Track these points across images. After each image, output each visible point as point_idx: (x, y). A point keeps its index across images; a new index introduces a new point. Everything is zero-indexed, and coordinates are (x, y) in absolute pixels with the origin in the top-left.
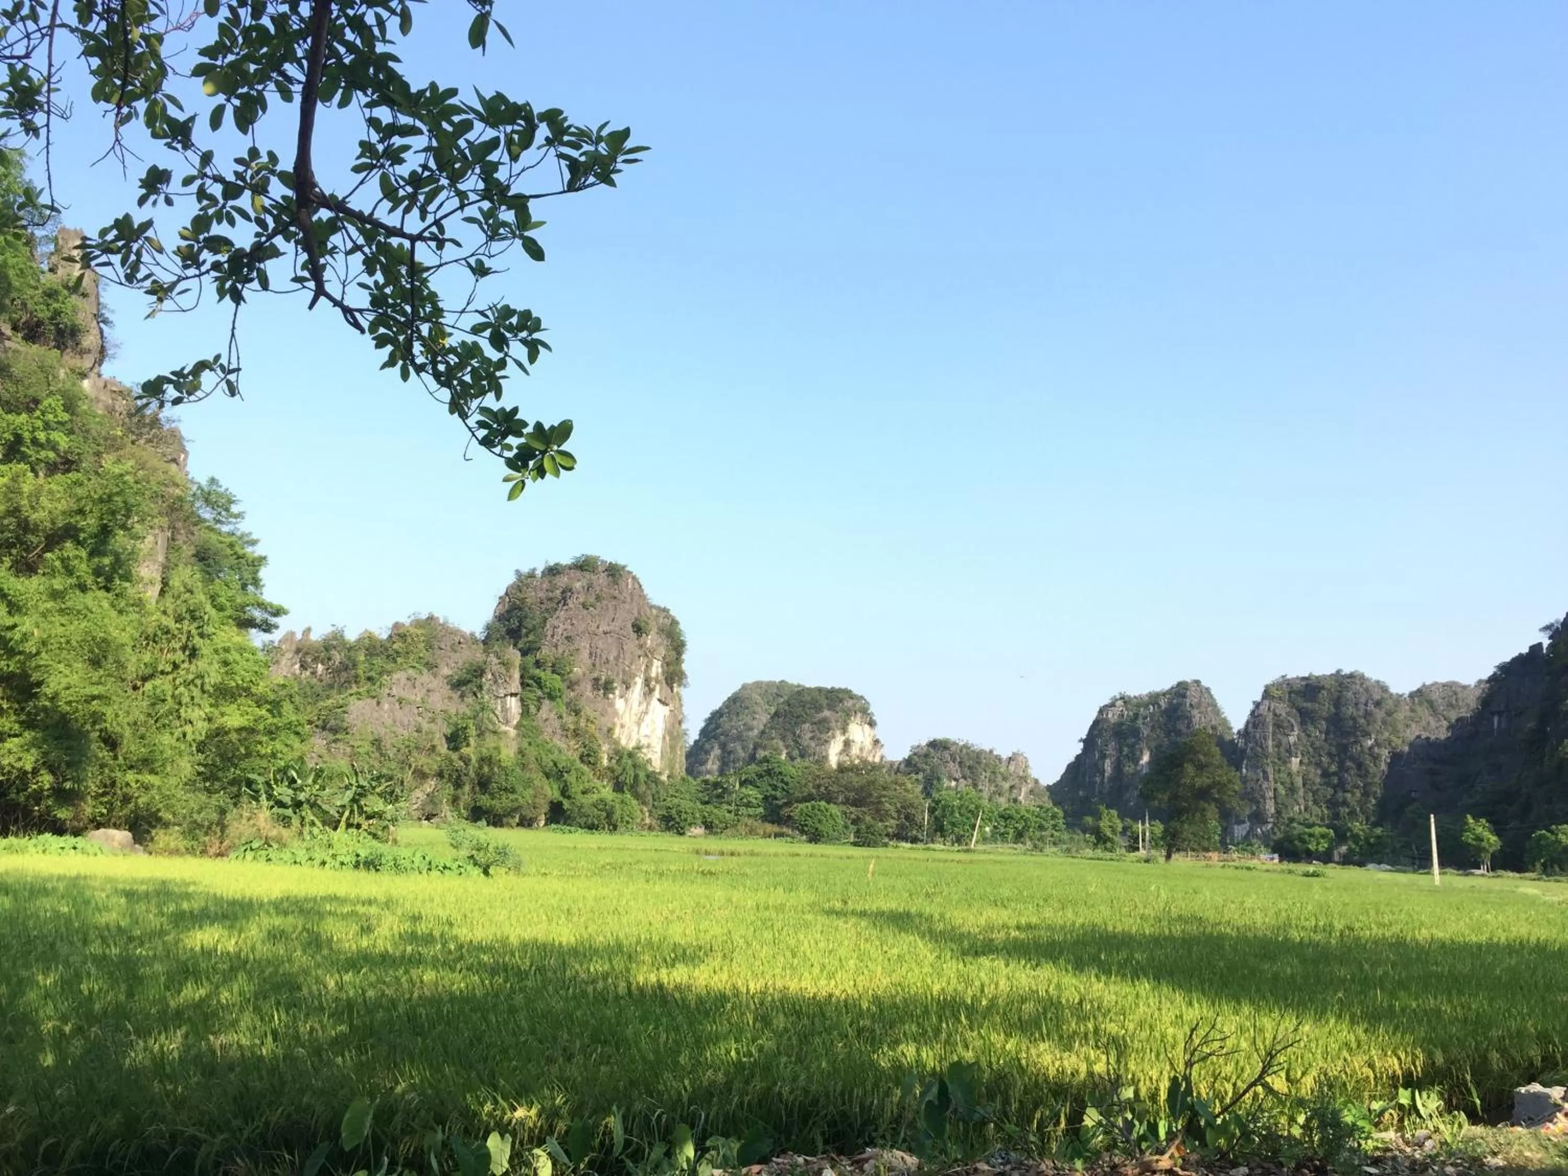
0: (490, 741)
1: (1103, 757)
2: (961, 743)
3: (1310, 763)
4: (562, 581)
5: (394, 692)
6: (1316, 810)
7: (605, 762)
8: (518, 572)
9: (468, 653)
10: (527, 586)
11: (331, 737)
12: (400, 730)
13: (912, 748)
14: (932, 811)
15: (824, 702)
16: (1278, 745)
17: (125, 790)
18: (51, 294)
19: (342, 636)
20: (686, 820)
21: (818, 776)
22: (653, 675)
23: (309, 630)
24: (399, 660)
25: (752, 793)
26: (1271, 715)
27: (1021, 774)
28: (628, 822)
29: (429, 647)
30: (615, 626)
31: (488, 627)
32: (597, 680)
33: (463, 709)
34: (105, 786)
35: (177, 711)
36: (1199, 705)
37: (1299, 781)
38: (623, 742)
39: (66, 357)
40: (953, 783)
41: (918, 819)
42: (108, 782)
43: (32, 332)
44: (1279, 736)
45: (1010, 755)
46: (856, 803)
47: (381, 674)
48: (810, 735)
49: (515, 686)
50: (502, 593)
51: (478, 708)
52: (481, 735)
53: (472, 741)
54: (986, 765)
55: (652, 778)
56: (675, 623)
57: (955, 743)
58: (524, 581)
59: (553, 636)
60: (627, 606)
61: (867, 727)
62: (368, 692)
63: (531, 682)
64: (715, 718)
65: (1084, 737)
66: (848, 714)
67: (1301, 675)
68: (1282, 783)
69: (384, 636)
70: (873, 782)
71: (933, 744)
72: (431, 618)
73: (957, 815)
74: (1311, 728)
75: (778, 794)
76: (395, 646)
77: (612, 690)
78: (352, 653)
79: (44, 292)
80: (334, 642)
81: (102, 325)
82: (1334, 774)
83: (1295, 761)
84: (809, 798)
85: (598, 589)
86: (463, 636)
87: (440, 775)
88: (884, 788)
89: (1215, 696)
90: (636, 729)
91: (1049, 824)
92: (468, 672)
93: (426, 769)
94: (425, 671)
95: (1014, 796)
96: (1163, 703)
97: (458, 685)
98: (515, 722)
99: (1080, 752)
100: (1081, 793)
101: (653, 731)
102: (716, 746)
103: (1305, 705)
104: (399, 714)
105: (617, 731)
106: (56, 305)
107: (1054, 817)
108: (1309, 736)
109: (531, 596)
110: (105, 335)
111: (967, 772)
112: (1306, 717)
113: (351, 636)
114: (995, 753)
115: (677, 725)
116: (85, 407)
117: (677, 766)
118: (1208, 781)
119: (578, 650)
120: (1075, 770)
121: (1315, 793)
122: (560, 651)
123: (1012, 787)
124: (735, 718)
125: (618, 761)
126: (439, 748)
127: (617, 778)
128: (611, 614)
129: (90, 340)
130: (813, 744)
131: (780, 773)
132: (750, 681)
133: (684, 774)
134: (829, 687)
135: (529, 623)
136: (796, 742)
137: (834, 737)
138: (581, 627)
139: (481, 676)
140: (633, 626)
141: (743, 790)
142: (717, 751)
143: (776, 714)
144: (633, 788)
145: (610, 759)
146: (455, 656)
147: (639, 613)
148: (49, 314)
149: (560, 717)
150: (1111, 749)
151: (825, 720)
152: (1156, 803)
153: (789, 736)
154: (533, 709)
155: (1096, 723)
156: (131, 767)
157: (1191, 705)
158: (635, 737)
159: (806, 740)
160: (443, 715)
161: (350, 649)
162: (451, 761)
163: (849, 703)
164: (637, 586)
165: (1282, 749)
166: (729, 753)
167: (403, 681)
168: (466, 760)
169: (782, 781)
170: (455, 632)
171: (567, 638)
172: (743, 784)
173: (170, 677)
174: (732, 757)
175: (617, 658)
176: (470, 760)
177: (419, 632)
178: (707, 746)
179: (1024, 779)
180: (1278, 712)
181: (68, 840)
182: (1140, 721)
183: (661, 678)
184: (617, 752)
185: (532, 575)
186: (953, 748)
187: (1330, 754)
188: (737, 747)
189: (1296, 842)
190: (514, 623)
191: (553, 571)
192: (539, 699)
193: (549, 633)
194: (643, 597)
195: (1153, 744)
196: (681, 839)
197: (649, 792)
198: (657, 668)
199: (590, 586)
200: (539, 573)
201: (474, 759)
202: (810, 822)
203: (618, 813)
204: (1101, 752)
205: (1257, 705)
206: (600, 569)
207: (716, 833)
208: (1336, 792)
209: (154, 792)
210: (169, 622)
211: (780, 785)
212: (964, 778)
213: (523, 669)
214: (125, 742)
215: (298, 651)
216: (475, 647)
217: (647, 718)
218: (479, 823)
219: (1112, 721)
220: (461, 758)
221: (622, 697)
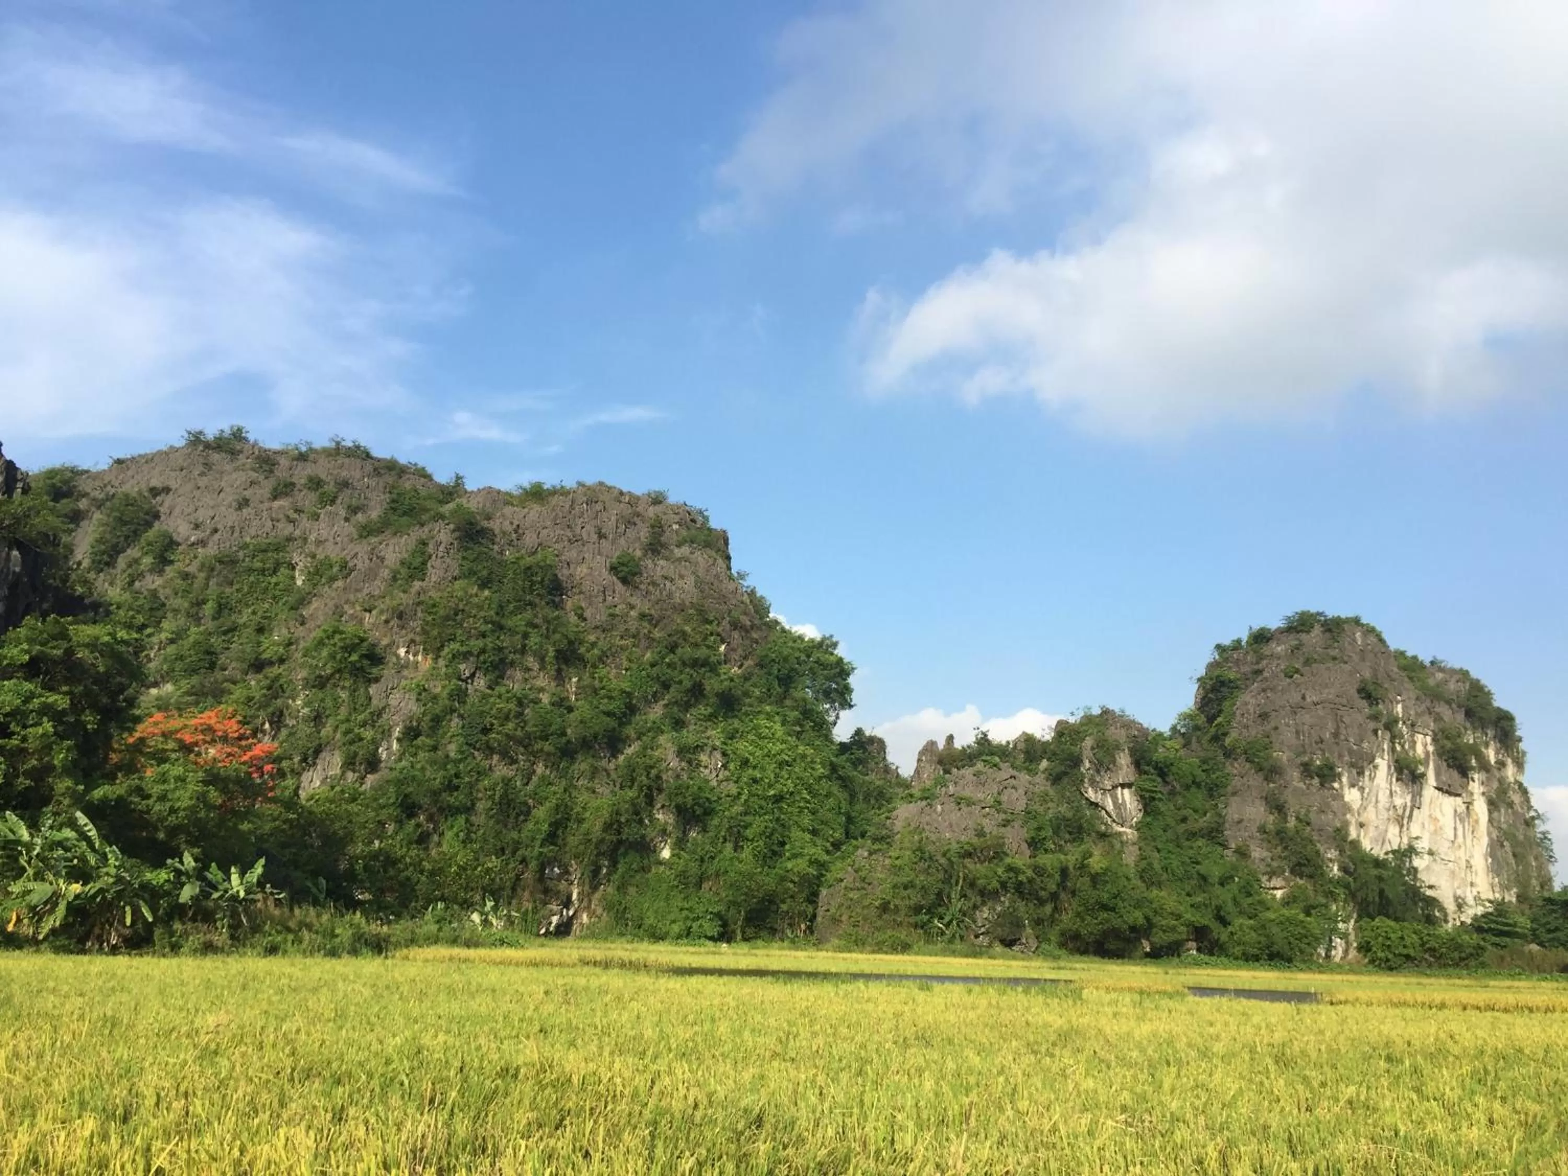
4: (1268, 648)
7: (1335, 873)
8: (1219, 646)
10: (1227, 661)
11: (872, 847)
12: (959, 836)
22: (1416, 755)
23: (950, 738)
30: (1330, 694)
32: (1308, 765)
38: (1366, 845)
49: (1127, 776)
58: (1226, 655)
59: (1243, 715)
60: (1352, 666)
63: (1148, 768)
77: (1337, 777)
85: (1309, 650)
90: (1393, 830)
98: (1134, 821)
101: (1435, 832)
104: (955, 816)
105: (1353, 832)
109: (1233, 673)
119: (1277, 729)
122: (1253, 732)
128: (1324, 678)
138: (1279, 700)
140: (1359, 691)
145: (1344, 869)
147: (1375, 675)
158: (1393, 840)
161: (996, 753)
171: (1257, 715)
175: (1336, 735)
183: (1434, 758)
184: (1356, 860)
185: (1235, 647)
191: (1260, 638)
198: (1424, 746)
199: (1298, 648)
200: (1243, 642)
215: (939, 761)
217: (1417, 814)
221: (1353, 785)
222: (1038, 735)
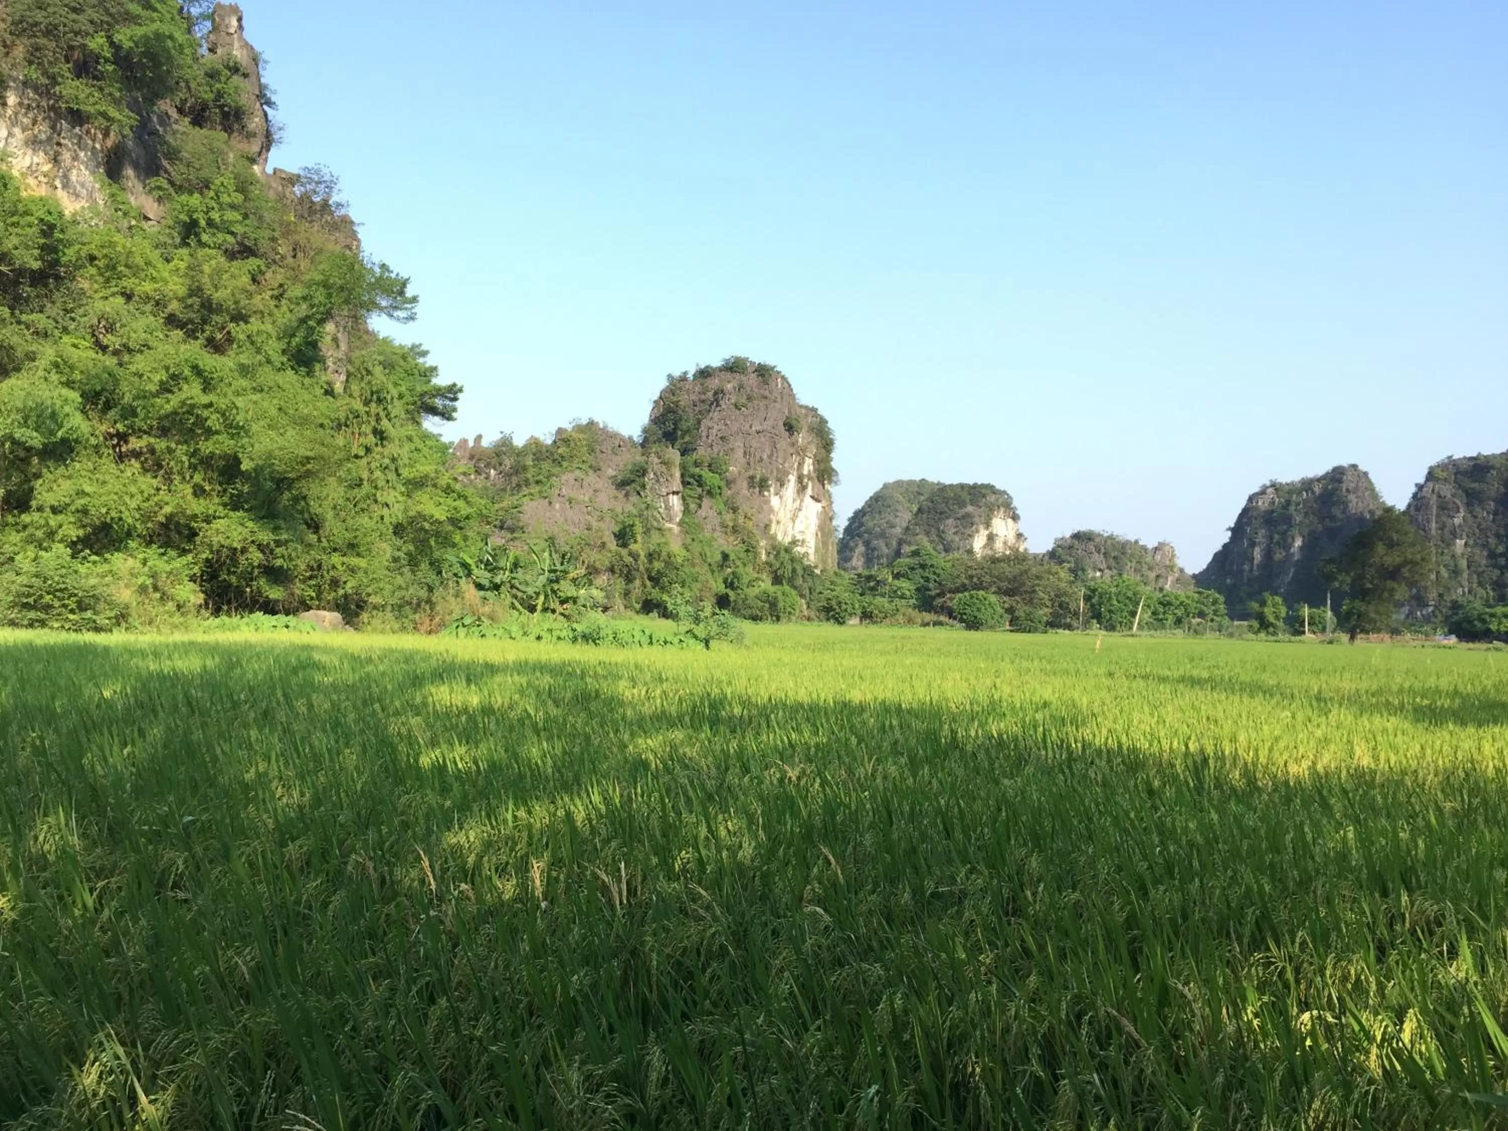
0: (656, 538)
1: (1253, 544)
2: (1106, 535)
3: (1476, 544)
4: (714, 383)
5: (564, 492)
6: (1481, 592)
7: (764, 557)
8: (670, 376)
9: (628, 456)
10: (680, 389)
11: (509, 536)
12: (572, 528)
13: (1056, 540)
14: (1088, 599)
15: (968, 498)
16: (1442, 528)
17: (332, 573)
18: (212, 75)
19: (511, 443)
20: (846, 610)
21: (970, 567)
22: (805, 472)
23: (479, 438)
24: (565, 464)
25: (906, 586)
26: (1435, 497)
27: (1168, 563)
28: (790, 613)
29: (592, 451)
30: (767, 425)
31: (645, 431)
32: (752, 478)
33: (629, 508)
34: (312, 569)
35: (375, 495)
36: (1356, 489)
37: (1464, 563)
38: (780, 538)
39: (233, 142)
40: (1098, 574)
41: (1073, 606)
42: (315, 566)
43: (199, 118)
44: (1444, 519)
45: (1156, 545)
46: (1010, 593)
47: (548, 478)
48: (954, 530)
49: (677, 485)
50: (656, 396)
51: (643, 506)
52: (647, 532)
53: (639, 538)
54: (1132, 555)
55: (808, 571)
56: (823, 421)
57: (1099, 535)
58: (676, 385)
59: (708, 437)
60: (778, 405)
61: (1010, 521)
62: (540, 492)
63: (691, 480)
64: (858, 518)
65: (1232, 525)
66: (991, 509)
67: (1469, 455)
68: (1445, 566)
69: (549, 442)
70: (1026, 572)
71: (1077, 536)
72: (591, 423)
73: (1115, 602)
74: (1478, 509)
75: (931, 585)
76: (560, 451)
77: (767, 488)
78: (520, 458)
79: (207, 74)
80: (504, 446)
81: (265, 107)
82: (1501, 555)
83: (1460, 543)
84: (963, 588)
85: (749, 389)
86: (622, 439)
87: (612, 570)
88: (1038, 577)
89: (1373, 481)
90: (791, 525)
91: (1209, 611)
92: (632, 472)
93: (598, 565)
94: (591, 472)
95: (1160, 585)
96: (1317, 489)
97: (622, 484)
98: (678, 520)
99: (1227, 540)
100: (1228, 581)
101: (807, 528)
102: (860, 543)
103: (1473, 485)
104: (570, 513)
105: (773, 527)
106: (218, 86)
107: (1215, 602)
108: (1476, 517)
109: (684, 400)
110: (270, 118)
111: (1112, 562)
112: (1473, 498)
113: (519, 442)
114: (1141, 543)
115: (828, 522)
116: (257, 192)
117: (830, 561)
118: (1398, 560)
119: (732, 449)
120: (1222, 559)
121: (1479, 575)
122: (716, 450)
123: (1158, 577)
124: (877, 516)
125: (776, 556)
126: (608, 545)
127: (776, 572)
128: (762, 414)
129: (255, 123)
130: (957, 539)
131: (932, 566)
132: (891, 480)
133: (836, 569)
134: (971, 483)
135: (684, 425)
136: (939, 536)
137: (978, 531)
138: (735, 427)
139: (644, 475)
140: (785, 425)
141: (896, 582)
142: (861, 549)
143: (920, 510)
144: (791, 581)
145: (768, 554)
146: (616, 459)
147: (790, 412)
148: (212, 96)
149: (720, 513)
150: (1261, 536)
151: (967, 516)
152: (1337, 584)
153: (933, 531)
154: (693, 506)
155: (1245, 512)
156: (335, 550)
157: (1348, 491)
158: (790, 533)
159: (950, 535)
160: (610, 514)
161: (518, 455)
162: (621, 557)
163: (992, 498)
164: (786, 385)
165: (1446, 531)
166: (874, 550)
167: (572, 481)
168: (635, 556)
169: (934, 573)
170: (615, 436)
171: (721, 438)
172: (897, 576)
173: (364, 461)
174: (876, 553)
175: (770, 457)
176: (639, 556)
177: (581, 436)
178: (852, 544)
179: (1171, 568)
180: (1442, 494)
181: (282, 619)
182: (1292, 508)
183: (813, 475)
184: (774, 548)
185: (683, 378)
186: (1098, 540)
187: (1498, 536)
188: (880, 543)
189: (1476, 623)
190: (670, 426)
191: (704, 374)
192: (700, 498)
193: (704, 434)
194: (792, 396)
195: (1306, 531)
196: (843, 628)
197: (805, 585)
198: (808, 466)
199: (741, 387)
200: (690, 376)
201: (642, 554)
202: (968, 611)
203: (781, 605)
204: (1250, 539)
205: (1420, 487)
206: (751, 370)
207: (876, 622)
208: (1502, 573)
209: (360, 574)
210: (358, 405)
211: (932, 577)
212: (1109, 568)
213: (684, 468)
214: (327, 524)
215: (472, 457)
216: (633, 450)
217: (801, 514)
218: (651, 614)
219: (1263, 509)
220: (631, 554)
221: (776, 494)
222: (542, 438)
